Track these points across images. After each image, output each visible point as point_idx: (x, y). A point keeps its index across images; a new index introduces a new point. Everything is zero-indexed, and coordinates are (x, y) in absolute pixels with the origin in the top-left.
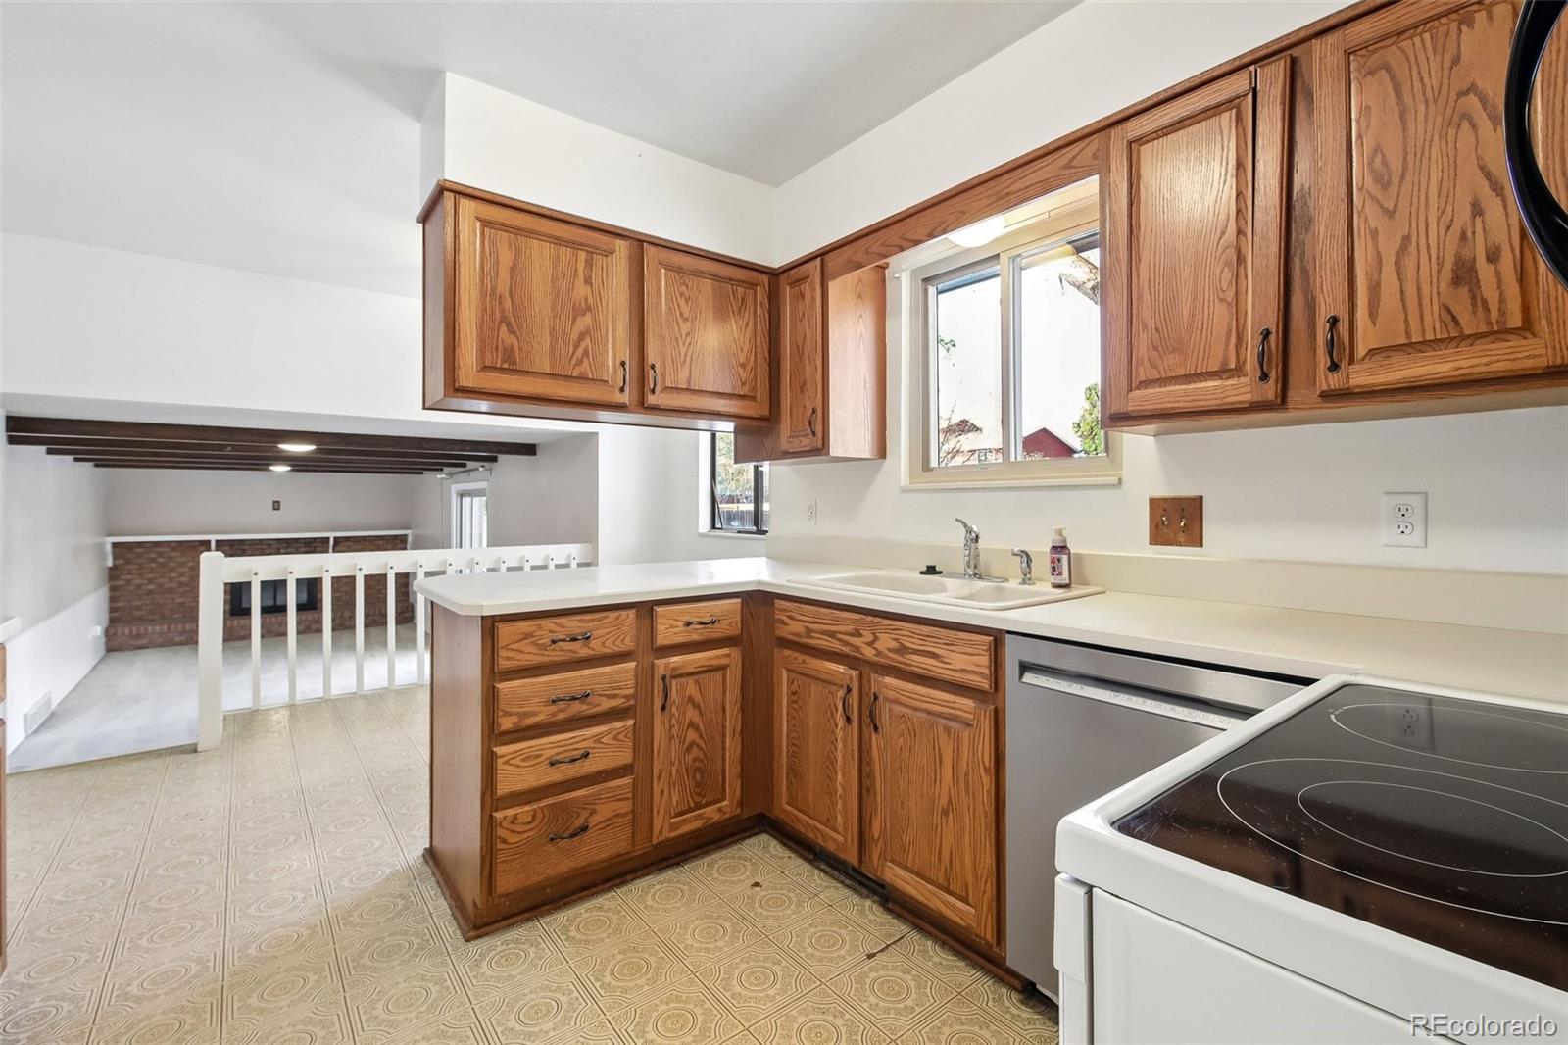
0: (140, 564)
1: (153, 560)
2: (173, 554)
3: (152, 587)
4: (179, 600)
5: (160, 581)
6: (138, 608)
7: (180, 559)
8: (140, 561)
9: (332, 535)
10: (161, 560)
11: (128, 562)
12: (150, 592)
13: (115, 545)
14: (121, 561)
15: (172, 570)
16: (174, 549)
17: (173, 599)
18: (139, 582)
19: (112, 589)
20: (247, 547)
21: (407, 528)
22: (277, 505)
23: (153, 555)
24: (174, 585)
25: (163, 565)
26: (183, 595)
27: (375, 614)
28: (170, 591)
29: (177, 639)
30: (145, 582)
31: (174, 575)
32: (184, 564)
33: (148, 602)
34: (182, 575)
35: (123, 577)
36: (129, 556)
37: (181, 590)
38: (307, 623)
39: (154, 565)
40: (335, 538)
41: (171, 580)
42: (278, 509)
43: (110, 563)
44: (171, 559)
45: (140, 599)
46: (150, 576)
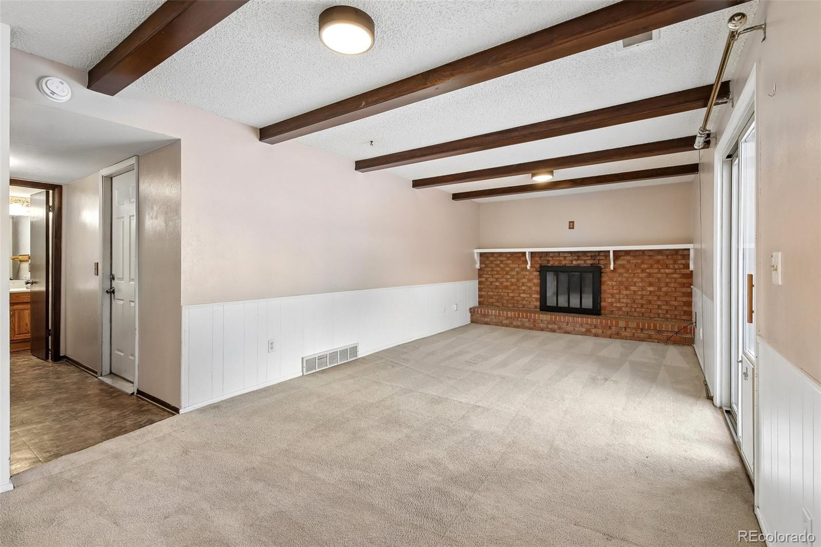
0: (492, 268)
1: (498, 266)
2: (509, 262)
3: (497, 284)
4: (511, 295)
5: (501, 280)
6: (491, 297)
7: (511, 266)
8: (492, 265)
9: (611, 249)
10: (502, 265)
11: (487, 266)
12: (497, 287)
13: (481, 255)
14: (483, 266)
15: (507, 273)
16: (508, 259)
17: (508, 293)
18: (491, 279)
19: (480, 283)
20: (550, 259)
21: (690, 241)
22: (572, 225)
23: (499, 262)
24: (509, 284)
25: (503, 269)
26: (513, 291)
27: (649, 328)
28: (506, 287)
29: (504, 322)
30: (494, 280)
31: (509, 277)
32: (512, 269)
33: (496, 293)
34: (512, 277)
35: (484, 276)
36: (487, 262)
37: (512, 288)
38: (588, 327)
39: (498, 269)
40: (614, 252)
41: (507, 280)
42: (573, 228)
43: (478, 266)
44: (507, 265)
45: (492, 292)
46: (497, 276)
